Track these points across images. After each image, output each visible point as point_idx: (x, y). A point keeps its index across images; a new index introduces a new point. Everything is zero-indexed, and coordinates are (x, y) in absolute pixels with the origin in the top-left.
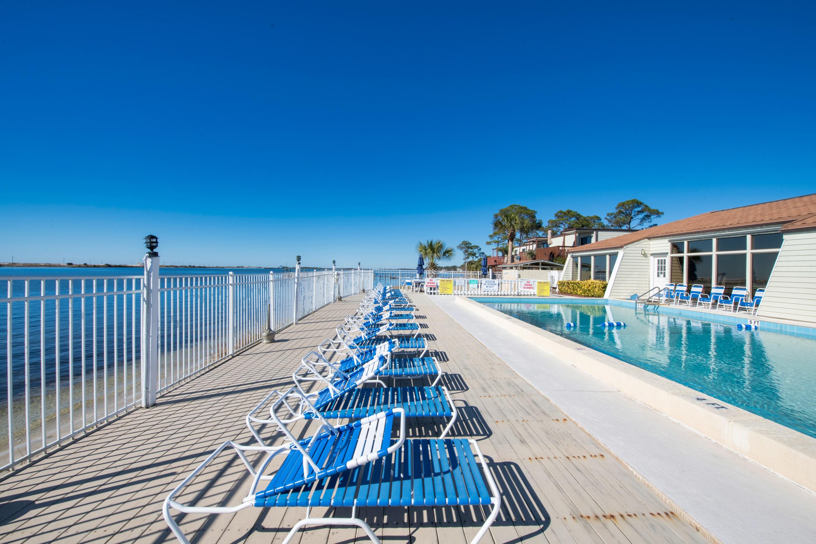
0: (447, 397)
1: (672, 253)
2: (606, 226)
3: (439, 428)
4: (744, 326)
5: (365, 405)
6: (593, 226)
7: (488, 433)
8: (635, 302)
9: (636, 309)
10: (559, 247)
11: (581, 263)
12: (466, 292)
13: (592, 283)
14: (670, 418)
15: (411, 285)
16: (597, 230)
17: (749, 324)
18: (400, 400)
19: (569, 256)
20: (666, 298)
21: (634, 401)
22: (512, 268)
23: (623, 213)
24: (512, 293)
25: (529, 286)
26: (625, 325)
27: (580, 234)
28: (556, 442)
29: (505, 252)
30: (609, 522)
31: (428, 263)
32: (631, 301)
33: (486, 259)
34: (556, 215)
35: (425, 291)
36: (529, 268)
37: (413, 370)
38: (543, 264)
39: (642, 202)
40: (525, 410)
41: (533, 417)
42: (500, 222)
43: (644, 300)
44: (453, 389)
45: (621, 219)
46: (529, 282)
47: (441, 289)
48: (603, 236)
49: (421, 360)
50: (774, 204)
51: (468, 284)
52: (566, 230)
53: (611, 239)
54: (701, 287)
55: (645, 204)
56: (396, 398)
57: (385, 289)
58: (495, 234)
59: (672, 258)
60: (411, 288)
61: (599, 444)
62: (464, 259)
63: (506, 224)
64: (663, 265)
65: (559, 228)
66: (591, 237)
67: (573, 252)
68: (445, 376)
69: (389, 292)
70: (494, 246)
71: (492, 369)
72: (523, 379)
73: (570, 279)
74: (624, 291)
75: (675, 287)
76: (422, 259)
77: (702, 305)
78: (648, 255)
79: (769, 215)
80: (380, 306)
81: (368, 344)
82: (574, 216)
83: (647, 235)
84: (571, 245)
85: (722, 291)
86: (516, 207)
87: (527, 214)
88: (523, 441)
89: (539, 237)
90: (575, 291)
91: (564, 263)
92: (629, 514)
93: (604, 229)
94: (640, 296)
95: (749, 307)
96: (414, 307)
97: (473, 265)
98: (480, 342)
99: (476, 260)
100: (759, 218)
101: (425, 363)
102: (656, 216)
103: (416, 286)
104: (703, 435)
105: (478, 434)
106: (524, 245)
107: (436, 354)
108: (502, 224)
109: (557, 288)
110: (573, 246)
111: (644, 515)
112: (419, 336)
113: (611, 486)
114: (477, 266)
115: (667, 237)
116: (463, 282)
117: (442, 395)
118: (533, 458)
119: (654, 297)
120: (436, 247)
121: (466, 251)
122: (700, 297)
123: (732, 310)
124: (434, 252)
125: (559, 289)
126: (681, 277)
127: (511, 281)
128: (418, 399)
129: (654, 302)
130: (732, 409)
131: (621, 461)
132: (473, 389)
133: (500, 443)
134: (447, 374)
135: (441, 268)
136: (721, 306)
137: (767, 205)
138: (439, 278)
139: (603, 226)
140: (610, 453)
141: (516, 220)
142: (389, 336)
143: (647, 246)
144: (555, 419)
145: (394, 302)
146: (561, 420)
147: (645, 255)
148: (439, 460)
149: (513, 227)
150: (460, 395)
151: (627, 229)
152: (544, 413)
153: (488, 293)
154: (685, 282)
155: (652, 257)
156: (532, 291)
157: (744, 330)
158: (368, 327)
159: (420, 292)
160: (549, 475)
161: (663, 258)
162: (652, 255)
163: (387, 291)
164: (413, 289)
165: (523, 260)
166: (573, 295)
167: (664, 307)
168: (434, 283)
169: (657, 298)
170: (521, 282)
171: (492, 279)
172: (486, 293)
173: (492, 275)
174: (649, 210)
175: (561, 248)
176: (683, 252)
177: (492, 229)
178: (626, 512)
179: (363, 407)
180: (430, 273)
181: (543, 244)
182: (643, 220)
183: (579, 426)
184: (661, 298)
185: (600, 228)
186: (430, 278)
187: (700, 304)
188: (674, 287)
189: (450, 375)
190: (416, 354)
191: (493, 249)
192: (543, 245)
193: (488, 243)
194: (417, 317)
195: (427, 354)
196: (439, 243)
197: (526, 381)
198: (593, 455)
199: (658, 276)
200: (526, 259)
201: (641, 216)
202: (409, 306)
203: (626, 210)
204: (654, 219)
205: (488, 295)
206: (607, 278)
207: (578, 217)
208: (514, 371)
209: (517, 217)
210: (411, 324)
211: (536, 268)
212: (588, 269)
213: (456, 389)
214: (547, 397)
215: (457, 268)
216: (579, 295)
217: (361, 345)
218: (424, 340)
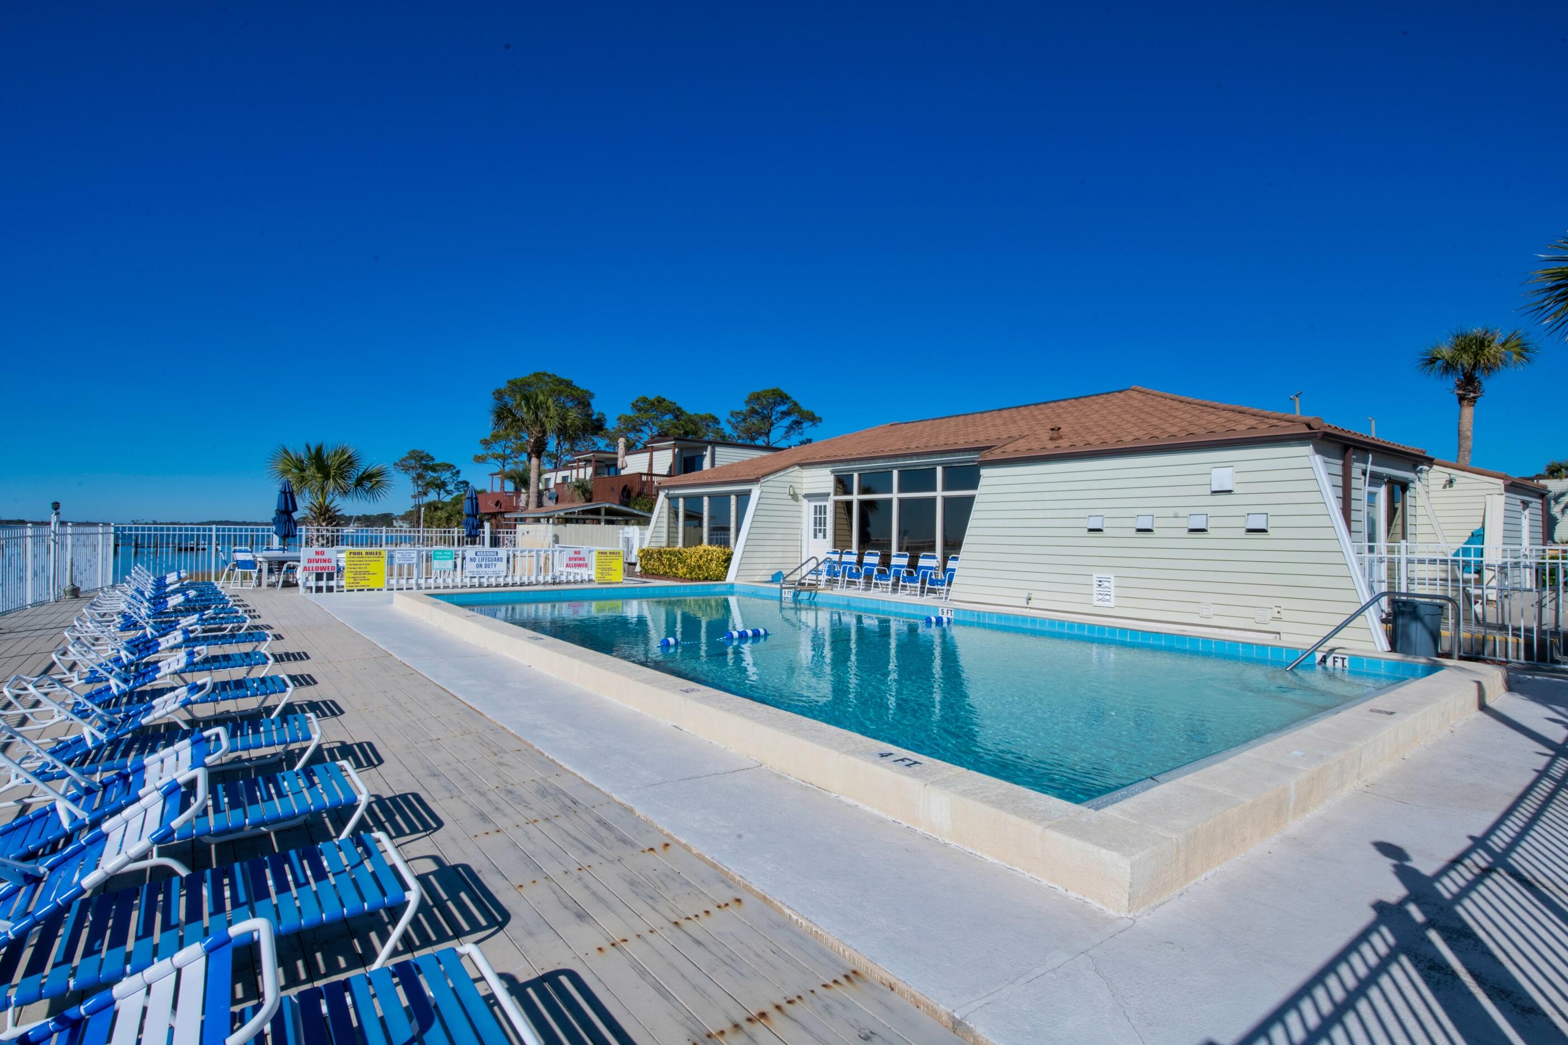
0: (389, 856)
1: (836, 494)
2: (729, 437)
3: (367, 944)
4: (934, 620)
5: (119, 939)
6: (705, 435)
7: (500, 919)
8: (778, 586)
9: (781, 601)
10: (641, 474)
11: (685, 510)
12: (422, 581)
13: (705, 551)
14: (842, 798)
15: (255, 567)
16: (714, 444)
17: (940, 615)
18: (242, 898)
19: (662, 495)
20: (826, 577)
21: (786, 778)
22: (537, 520)
23: (757, 412)
24: (541, 579)
25: (577, 562)
26: (766, 634)
27: (681, 450)
28: (652, 898)
29: (522, 481)
30: (758, 1029)
31: (310, 505)
32: (773, 586)
33: (475, 498)
34: (634, 406)
35: (299, 582)
36: (577, 521)
37: (278, 807)
38: (609, 512)
39: (790, 395)
40: (583, 844)
41: (602, 856)
42: (510, 411)
43: (793, 582)
44: (401, 833)
45: (754, 424)
46: (579, 553)
47: (352, 575)
48: (727, 456)
49: (302, 774)
50: (969, 418)
51: (427, 561)
52: (653, 439)
53: (739, 463)
54: (876, 555)
55: (794, 399)
56: (227, 893)
57: (160, 584)
58: (496, 437)
59: (836, 502)
60: (255, 575)
61: (733, 879)
62: (414, 497)
63: (525, 416)
64: (823, 516)
65: (639, 434)
66: (703, 457)
67: (669, 487)
68: (374, 806)
69: (175, 592)
70: (495, 466)
71: (501, 764)
72: (574, 774)
73: (664, 544)
74: (761, 566)
75: (841, 557)
76: (292, 494)
77: (878, 588)
78: (800, 497)
79: (964, 435)
80: (145, 636)
81: (111, 757)
82: (670, 411)
83: (798, 459)
84: (665, 472)
85: (905, 561)
86: (546, 378)
87: (574, 398)
88: (582, 916)
89: (598, 452)
90: (674, 570)
91: (651, 510)
92: (789, 999)
93: (725, 442)
94: (788, 575)
95: (940, 587)
96: (267, 632)
97: (439, 513)
98: (468, 703)
99: (448, 499)
100: (952, 440)
101: (316, 779)
102: (810, 423)
103: (271, 571)
104: (890, 818)
105: (476, 927)
106: (566, 467)
107: (346, 750)
108: (514, 416)
109: (638, 565)
110: (668, 475)
111: (812, 991)
112: (289, 709)
113: (758, 955)
114: (450, 515)
115: (829, 465)
116: (415, 555)
117: (375, 855)
118: (605, 945)
119: (810, 577)
120: (333, 462)
121: (420, 476)
122: (875, 572)
123: (918, 593)
124: (327, 477)
125: (641, 565)
126: (848, 538)
127: (537, 551)
128: (302, 880)
129: (809, 584)
130: (927, 762)
131: (771, 902)
132: (455, 821)
133: (530, 934)
134: (379, 800)
135: (348, 520)
136: (904, 587)
137: (961, 418)
138: (345, 548)
139: (723, 437)
140: (751, 891)
141: (548, 409)
142: (186, 722)
143: (799, 480)
144: (646, 849)
145: (200, 619)
146: (659, 848)
147: (795, 497)
148: (382, 1020)
149: (542, 425)
150: (423, 845)
151: (764, 444)
152: (625, 841)
153: (482, 580)
154: (855, 549)
155: (805, 501)
156: (584, 573)
157: (933, 626)
158: (106, 705)
159: (283, 586)
160: (643, 973)
161: (822, 504)
162: (806, 496)
163: (168, 589)
164: (259, 578)
165: (564, 501)
166: (668, 578)
167: (825, 593)
168: (329, 561)
169: (814, 577)
170: (560, 552)
171: (491, 546)
172: (476, 581)
173: (491, 537)
174: (800, 411)
175: (644, 478)
176: (851, 493)
177: (491, 425)
178: (785, 998)
179: (109, 948)
180: (315, 534)
181: (608, 466)
182: (790, 428)
183: (695, 851)
184: (820, 578)
185: (719, 439)
186: (316, 548)
187: (876, 585)
188: (838, 556)
189: (388, 799)
190: (281, 761)
191: (492, 475)
192: (606, 470)
193: (480, 459)
194: (279, 658)
195: (317, 756)
196: (343, 453)
197: (581, 779)
198: (723, 904)
199: (815, 536)
200: (573, 501)
201: (787, 421)
202: (249, 628)
203: (764, 408)
204: (808, 430)
205: (481, 585)
206: (732, 541)
207: (677, 413)
208: (553, 761)
209: (550, 402)
210: (263, 680)
211: (593, 519)
212: (696, 522)
213: (407, 831)
214: (629, 804)
215: (395, 518)
216: (681, 577)
217: (82, 763)
218: (310, 718)
